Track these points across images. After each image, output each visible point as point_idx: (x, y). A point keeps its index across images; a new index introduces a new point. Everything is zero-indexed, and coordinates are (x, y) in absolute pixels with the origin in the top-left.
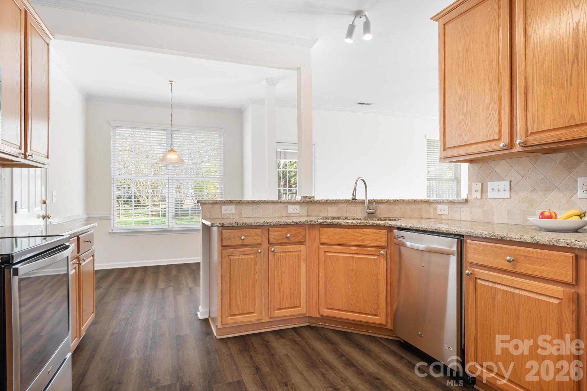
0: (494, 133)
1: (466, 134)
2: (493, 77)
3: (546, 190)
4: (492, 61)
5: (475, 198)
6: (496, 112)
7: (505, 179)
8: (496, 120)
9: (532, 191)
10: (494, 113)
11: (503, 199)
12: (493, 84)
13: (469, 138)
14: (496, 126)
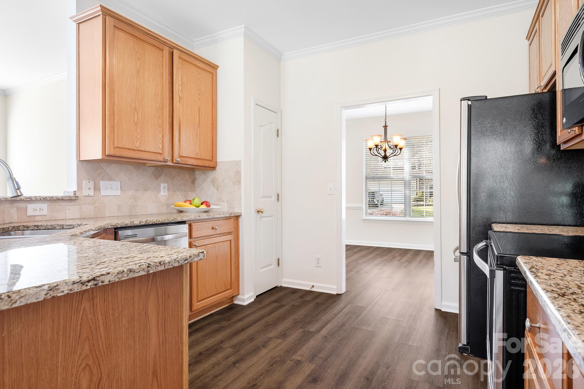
0: (159, 149)
1: (136, 141)
2: (158, 107)
3: (144, 190)
4: (158, 95)
5: (88, 195)
6: (160, 134)
7: (115, 179)
8: (160, 140)
9: (136, 190)
10: (159, 134)
11: (115, 196)
12: (158, 113)
13: (140, 145)
14: (160, 144)
